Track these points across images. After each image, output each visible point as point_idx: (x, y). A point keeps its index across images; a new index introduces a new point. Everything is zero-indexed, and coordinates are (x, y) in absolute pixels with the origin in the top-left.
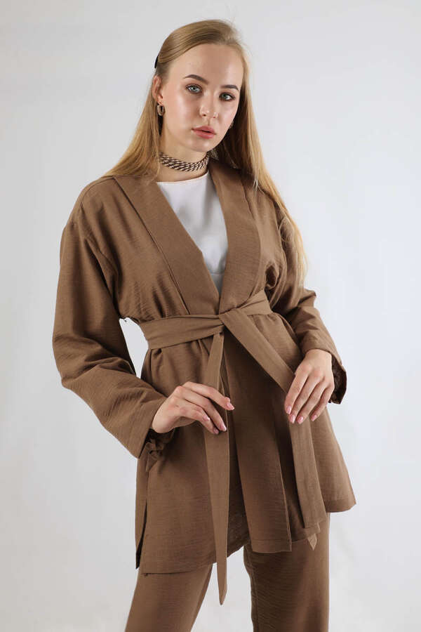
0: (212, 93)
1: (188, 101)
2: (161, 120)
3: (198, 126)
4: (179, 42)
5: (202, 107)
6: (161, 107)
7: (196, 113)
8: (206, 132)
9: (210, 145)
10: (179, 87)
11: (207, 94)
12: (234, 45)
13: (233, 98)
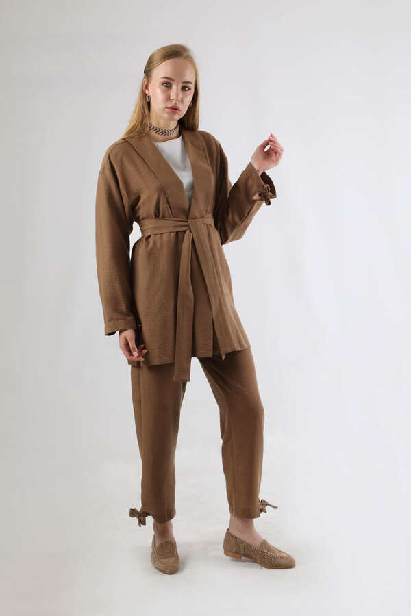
0: (177, 86)
1: (164, 92)
2: (149, 104)
3: (169, 106)
4: (157, 58)
5: (171, 95)
6: (149, 97)
7: (168, 99)
8: (175, 109)
9: (178, 117)
10: (157, 84)
11: (174, 87)
12: (189, 59)
13: (189, 89)
